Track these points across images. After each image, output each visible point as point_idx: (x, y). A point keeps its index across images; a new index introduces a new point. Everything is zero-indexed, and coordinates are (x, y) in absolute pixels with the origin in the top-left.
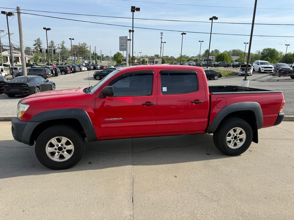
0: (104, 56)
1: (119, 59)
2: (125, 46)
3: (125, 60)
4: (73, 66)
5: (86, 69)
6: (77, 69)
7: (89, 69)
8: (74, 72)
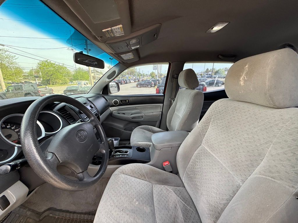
0: (145, 74)
1: (153, 75)
2: (156, 67)
3: (156, 76)
4: (125, 80)
5: (133, 81)
6: (128, 81)
7: (135, 82)
8: (126, 83)
